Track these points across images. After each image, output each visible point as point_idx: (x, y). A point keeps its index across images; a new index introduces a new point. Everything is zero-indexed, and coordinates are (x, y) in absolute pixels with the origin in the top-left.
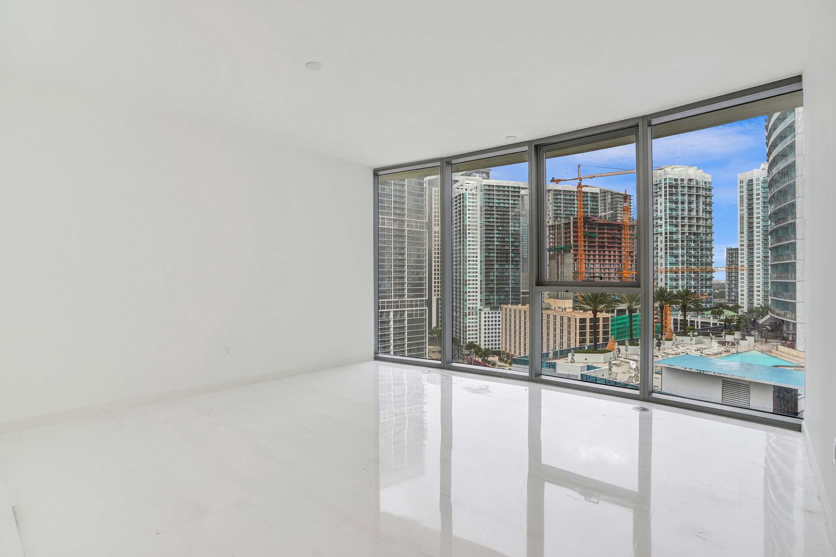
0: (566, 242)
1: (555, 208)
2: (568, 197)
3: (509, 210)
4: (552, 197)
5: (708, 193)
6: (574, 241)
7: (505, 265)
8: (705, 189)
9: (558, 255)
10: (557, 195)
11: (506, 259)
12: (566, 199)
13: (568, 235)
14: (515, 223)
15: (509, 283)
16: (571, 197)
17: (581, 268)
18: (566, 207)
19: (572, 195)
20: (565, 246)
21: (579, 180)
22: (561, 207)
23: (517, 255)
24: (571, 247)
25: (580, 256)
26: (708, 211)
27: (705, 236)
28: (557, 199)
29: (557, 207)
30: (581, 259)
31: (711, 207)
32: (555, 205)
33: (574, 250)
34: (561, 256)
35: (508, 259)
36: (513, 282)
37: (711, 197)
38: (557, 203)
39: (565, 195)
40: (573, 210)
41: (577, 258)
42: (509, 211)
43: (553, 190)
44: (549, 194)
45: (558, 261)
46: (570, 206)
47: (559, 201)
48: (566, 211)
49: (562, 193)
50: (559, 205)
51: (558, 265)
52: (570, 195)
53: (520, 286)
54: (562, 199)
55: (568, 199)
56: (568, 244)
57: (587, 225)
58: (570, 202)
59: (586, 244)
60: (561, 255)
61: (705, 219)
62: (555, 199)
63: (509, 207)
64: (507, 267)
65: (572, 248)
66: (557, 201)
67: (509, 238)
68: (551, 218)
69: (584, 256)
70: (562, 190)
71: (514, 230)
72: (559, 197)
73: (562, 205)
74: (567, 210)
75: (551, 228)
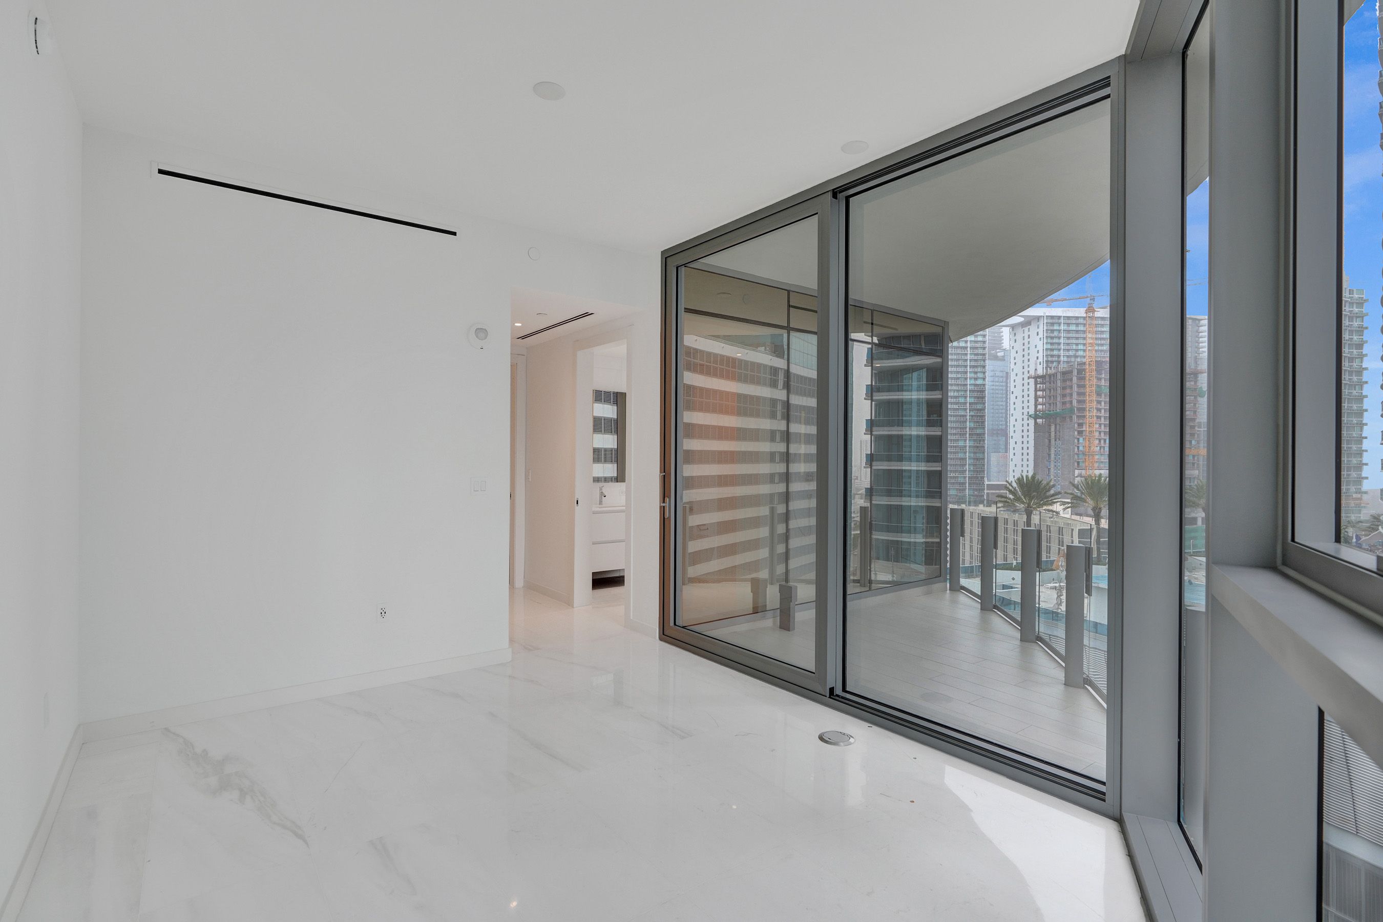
0: (1064, 403)
1: (1049, 346)
2: (1073, 328)
3: (966, 352)
4: (1044, 328)
5: (1357, 310)
6: (1079, 402)
7: (958, 440)
8: (1349, 303)
9: (1050, 425)
10: (1052, 324)
11: (961, 431)
12: (1069, 331)
13: (1068, 391)
14: (976, 373)
15: (965, 471)
16: (1080, 328)
17: (1089, 447)
18: (1068, 344)
19: (1080, 324)
20: (1062, 410)
21: (1089, 298)
22: (1059, 344)
23: (979, 425)
24: (1072, 410)
25: (1089, 426)
26: (1355, 344)
27: (1348, 390)
28: (1052, 331)
29: (1052, 344)
30: (1091, 432)
31: (1362, 336)
32: (1049, 341)
33: (1078, 417)
34: (1056, 427)
35: (963, 431)
36: (972, 469)
37: (1363, 317)
38: (1052, 338)
39: (1068, 324)
40: (1082, 348)
41: (1084, 429)
42: (966, 354)
43: (1046, 316)
44: (1038, 323)
45: (1050, 435)
46: (1077, 342)
47: (1056, 334)
48: (1068, 350)
49: (1062, 321)
50: (1055, 341)
51: (1050, 441)
52: (1077, 325)
53: (984, 474)
54: (1062, 331)
55: (1073, 331)
56: (1068, 406)
57: (1103, 375)
58: (1077, 335)
59: (1101, 406)
60: (1056, 425)
61: (1349, 358)
62: (1049, 332)
63: (966, 348)
64: (961, 443)
65: (1074, 414)
66: (1052, 335)
67: (966, 397)
68: (1042, 364)
69: (1097, 426)
70: (1063, 315)
71: (976, 385)
72: (1056, 327)
73: (1062, 341)
74: (1071, 350)
75: (1038, 380)
